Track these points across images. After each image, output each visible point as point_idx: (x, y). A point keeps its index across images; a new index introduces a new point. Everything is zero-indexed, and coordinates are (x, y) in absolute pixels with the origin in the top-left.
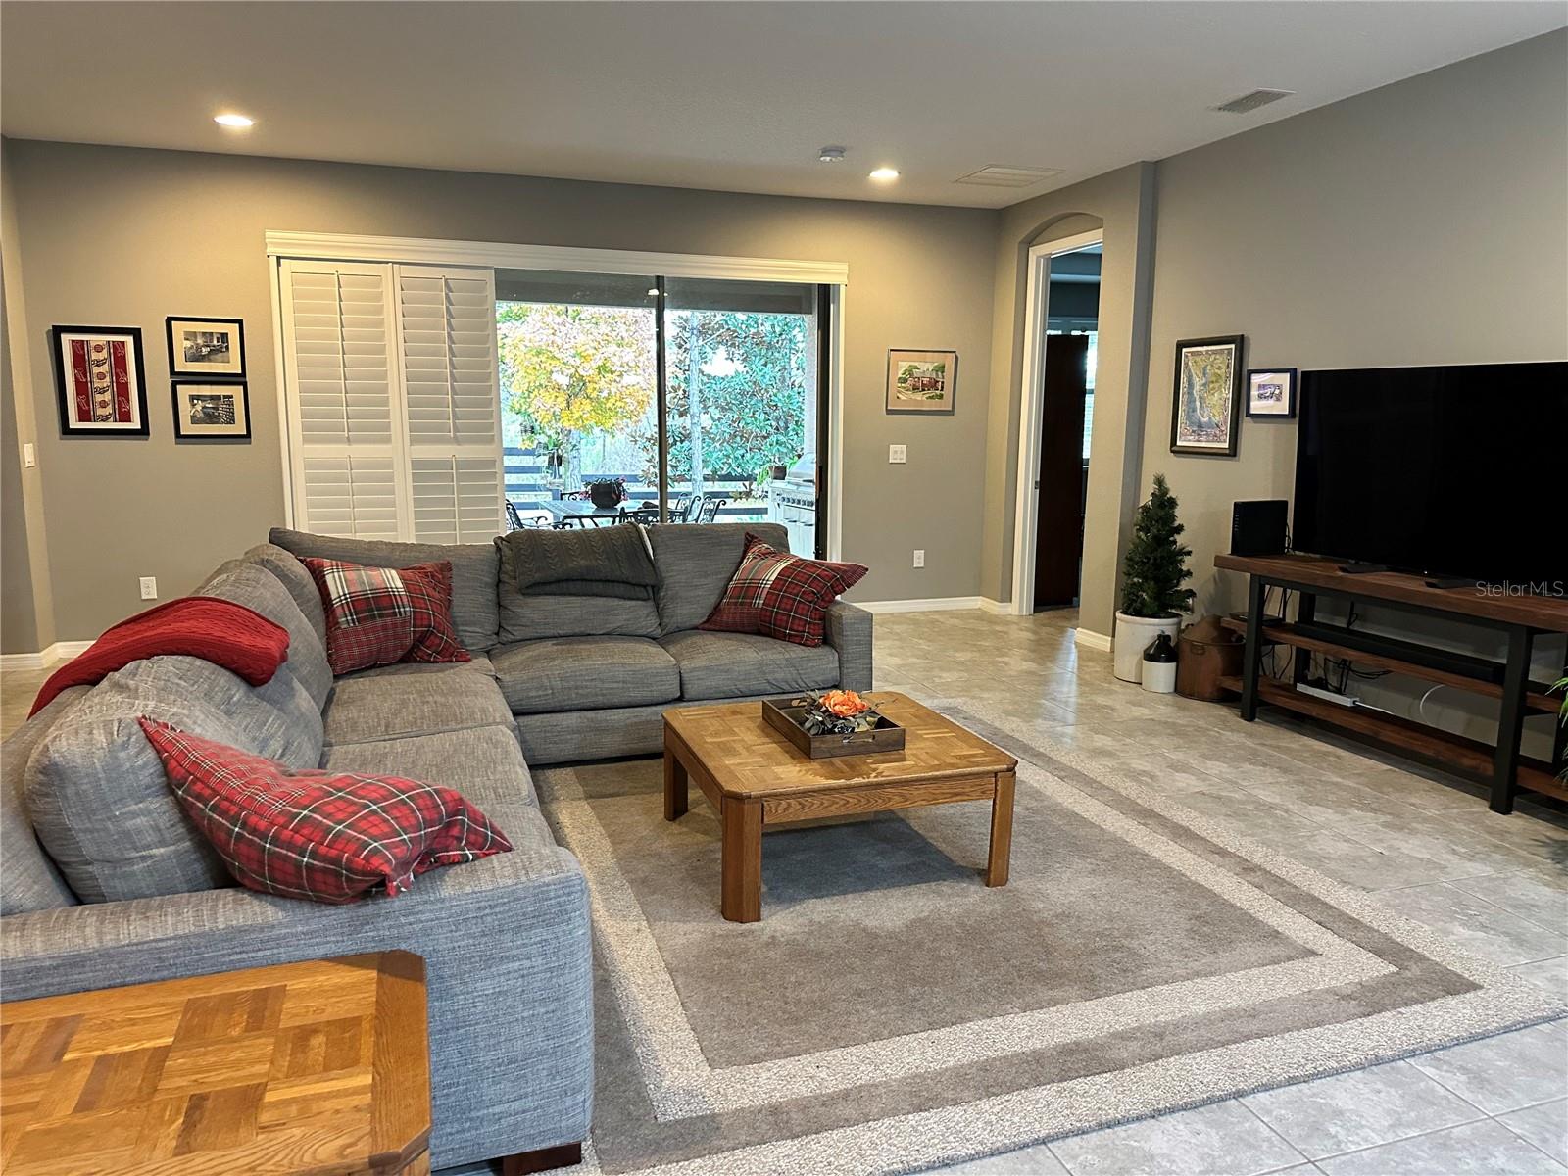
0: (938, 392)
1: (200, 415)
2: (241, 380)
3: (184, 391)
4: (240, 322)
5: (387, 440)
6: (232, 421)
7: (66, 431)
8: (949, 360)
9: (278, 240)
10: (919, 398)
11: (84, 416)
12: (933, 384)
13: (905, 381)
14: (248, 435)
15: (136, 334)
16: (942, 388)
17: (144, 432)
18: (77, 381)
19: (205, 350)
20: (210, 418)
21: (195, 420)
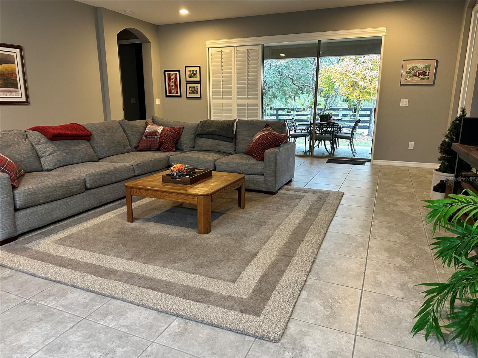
0: (426, 77)
1: (191, 92)
2: (200, 82)
3: (188, 85)
4: (200, 67)
5: (231, 99)
6: (197, 93)
7: (167, 96)
8: (433, 64)
9: (209, 43)
10: (417, 79)
11: (170, 93)
12: (424, 73)
13: (410, 72)
14: (201, 97)
15: (179, 71)
16: (428, 75)
17: (180, 96)
18: (168, 84)
19: (192, 75)
20: (193, 92)
21: (190, 93)
